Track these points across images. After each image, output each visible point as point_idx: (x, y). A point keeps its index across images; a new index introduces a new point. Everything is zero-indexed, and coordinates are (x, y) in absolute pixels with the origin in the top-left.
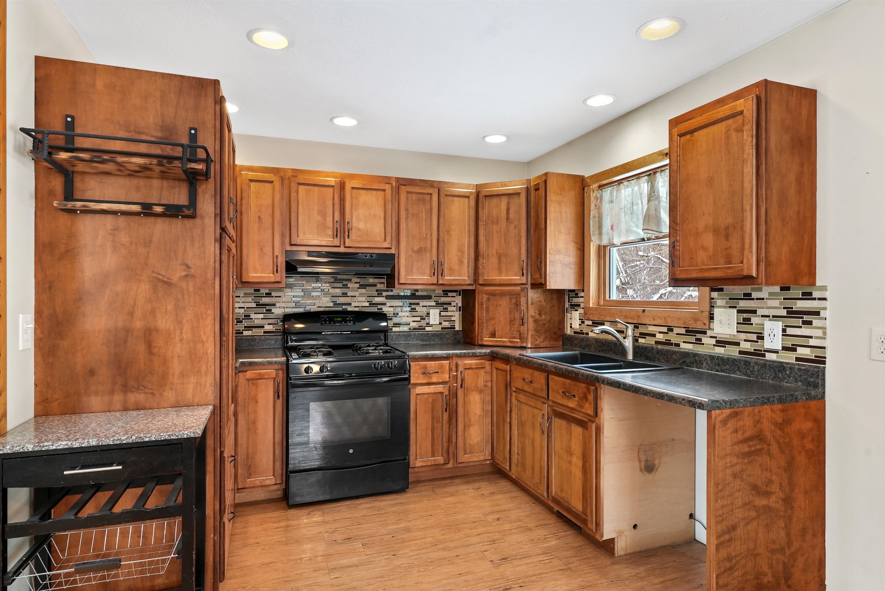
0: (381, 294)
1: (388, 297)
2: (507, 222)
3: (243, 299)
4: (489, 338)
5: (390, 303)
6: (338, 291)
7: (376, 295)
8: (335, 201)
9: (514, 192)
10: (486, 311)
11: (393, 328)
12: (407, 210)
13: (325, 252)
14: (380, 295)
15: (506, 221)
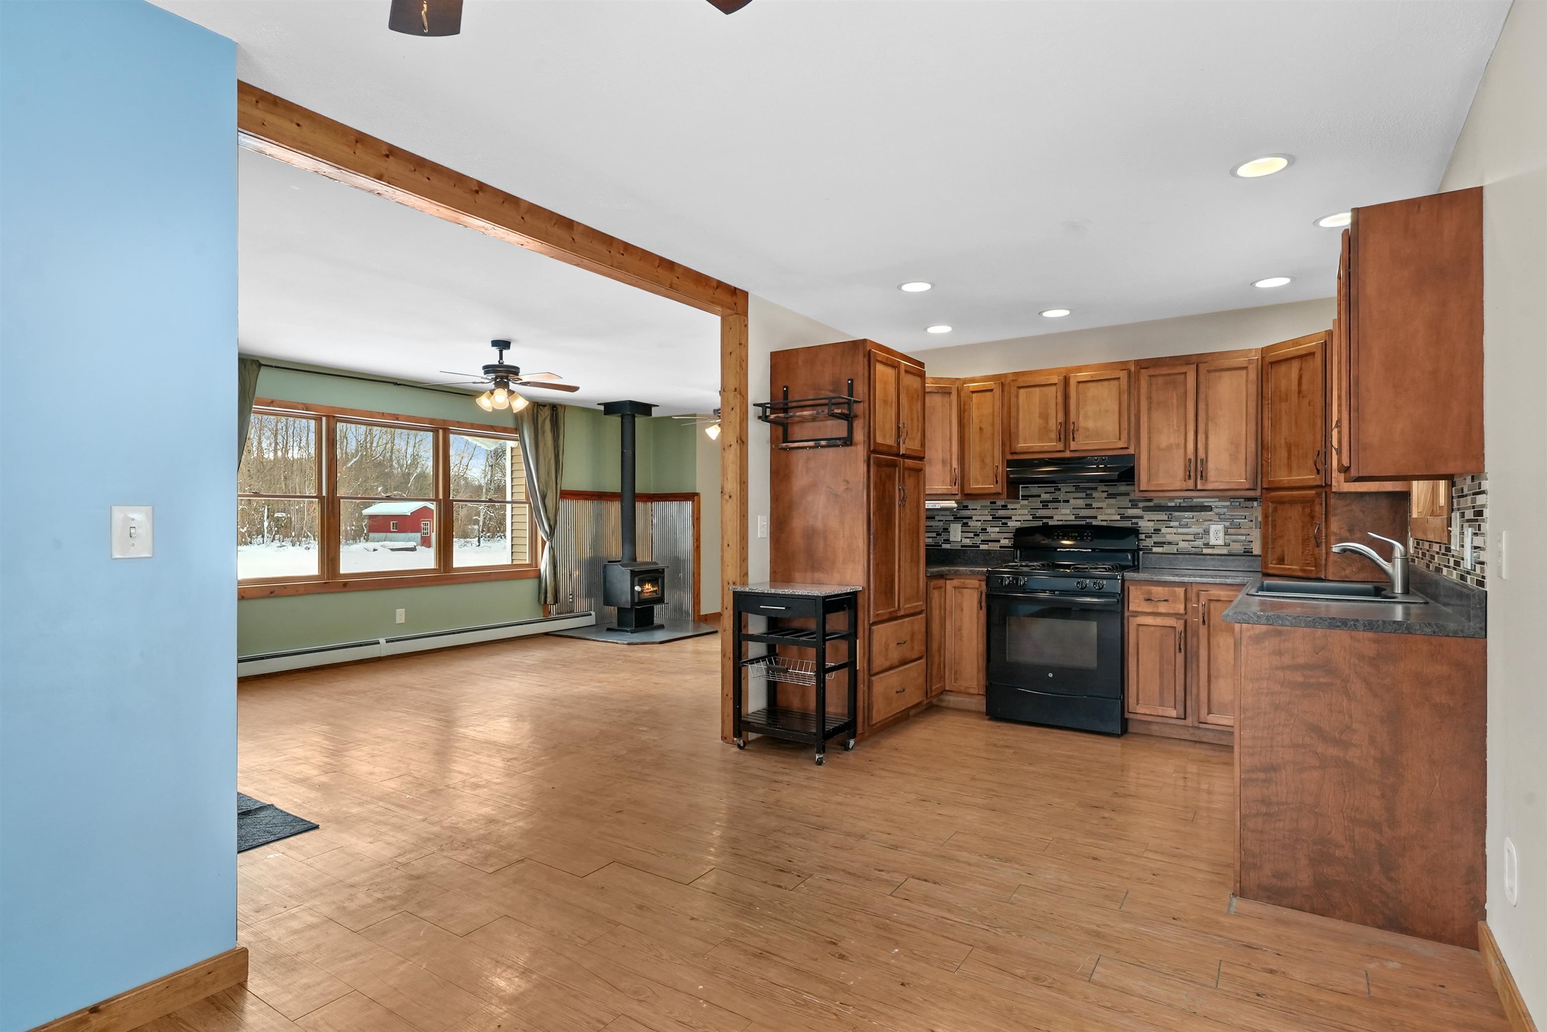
0: (1137, 505)
1: (1146, 509)
2: (1299, 396)
3: (980, 512)
4: (1276, 564)
5: (1148, 516)
6: (1081, 503)
7: (1130, 506)
8: (1058, 400)
9: (1306, 353)
10: (1272, 527)
11: (1153, 548)
12: (1151, 398)
13: (1048, 459)
14: (1134, 505)
15: (1297, 395)
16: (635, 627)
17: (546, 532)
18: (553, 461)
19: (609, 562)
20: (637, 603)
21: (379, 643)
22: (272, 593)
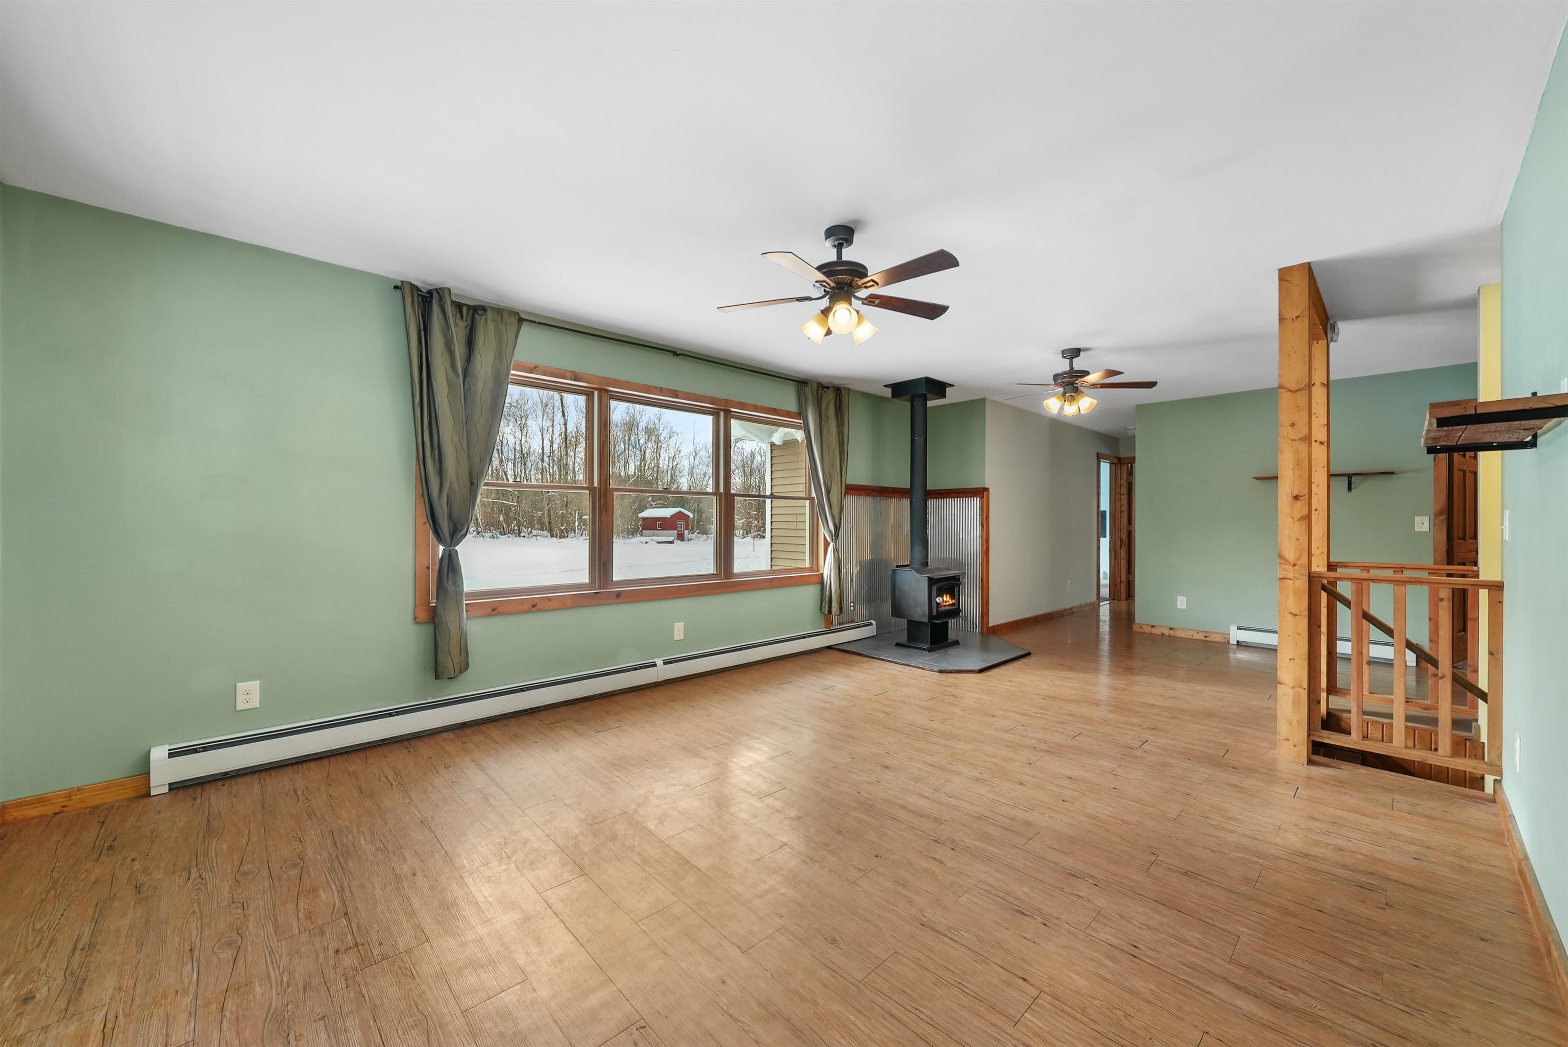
16: (931, 644)
17: (831, 532)
18: (837, 451)
19: (897, 566)
20: (935, 616)
21: (655, 665)
22: (534, 606)
